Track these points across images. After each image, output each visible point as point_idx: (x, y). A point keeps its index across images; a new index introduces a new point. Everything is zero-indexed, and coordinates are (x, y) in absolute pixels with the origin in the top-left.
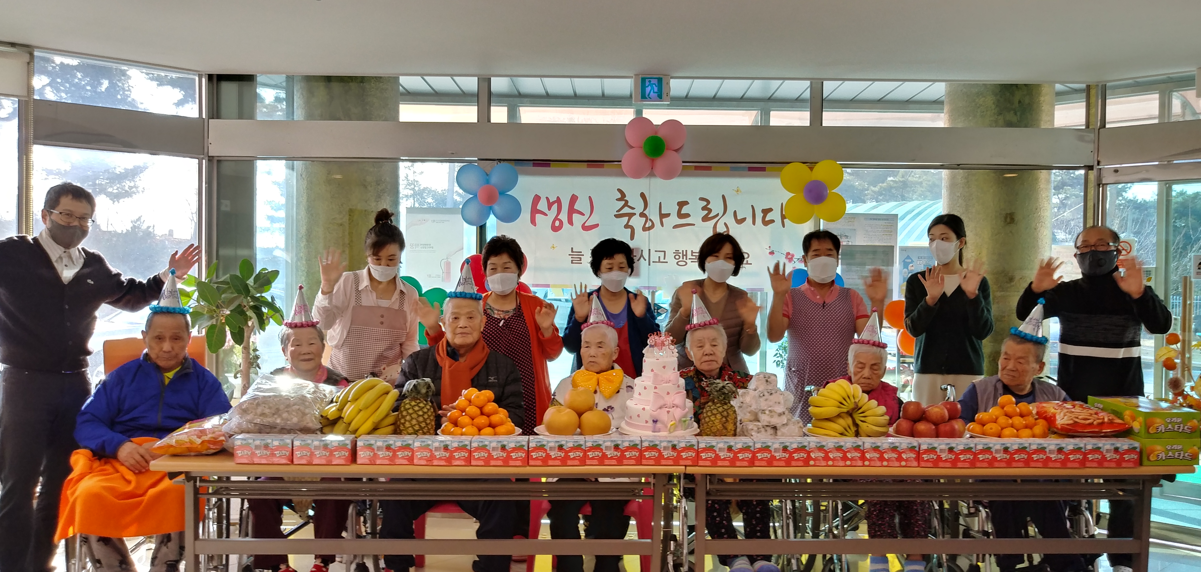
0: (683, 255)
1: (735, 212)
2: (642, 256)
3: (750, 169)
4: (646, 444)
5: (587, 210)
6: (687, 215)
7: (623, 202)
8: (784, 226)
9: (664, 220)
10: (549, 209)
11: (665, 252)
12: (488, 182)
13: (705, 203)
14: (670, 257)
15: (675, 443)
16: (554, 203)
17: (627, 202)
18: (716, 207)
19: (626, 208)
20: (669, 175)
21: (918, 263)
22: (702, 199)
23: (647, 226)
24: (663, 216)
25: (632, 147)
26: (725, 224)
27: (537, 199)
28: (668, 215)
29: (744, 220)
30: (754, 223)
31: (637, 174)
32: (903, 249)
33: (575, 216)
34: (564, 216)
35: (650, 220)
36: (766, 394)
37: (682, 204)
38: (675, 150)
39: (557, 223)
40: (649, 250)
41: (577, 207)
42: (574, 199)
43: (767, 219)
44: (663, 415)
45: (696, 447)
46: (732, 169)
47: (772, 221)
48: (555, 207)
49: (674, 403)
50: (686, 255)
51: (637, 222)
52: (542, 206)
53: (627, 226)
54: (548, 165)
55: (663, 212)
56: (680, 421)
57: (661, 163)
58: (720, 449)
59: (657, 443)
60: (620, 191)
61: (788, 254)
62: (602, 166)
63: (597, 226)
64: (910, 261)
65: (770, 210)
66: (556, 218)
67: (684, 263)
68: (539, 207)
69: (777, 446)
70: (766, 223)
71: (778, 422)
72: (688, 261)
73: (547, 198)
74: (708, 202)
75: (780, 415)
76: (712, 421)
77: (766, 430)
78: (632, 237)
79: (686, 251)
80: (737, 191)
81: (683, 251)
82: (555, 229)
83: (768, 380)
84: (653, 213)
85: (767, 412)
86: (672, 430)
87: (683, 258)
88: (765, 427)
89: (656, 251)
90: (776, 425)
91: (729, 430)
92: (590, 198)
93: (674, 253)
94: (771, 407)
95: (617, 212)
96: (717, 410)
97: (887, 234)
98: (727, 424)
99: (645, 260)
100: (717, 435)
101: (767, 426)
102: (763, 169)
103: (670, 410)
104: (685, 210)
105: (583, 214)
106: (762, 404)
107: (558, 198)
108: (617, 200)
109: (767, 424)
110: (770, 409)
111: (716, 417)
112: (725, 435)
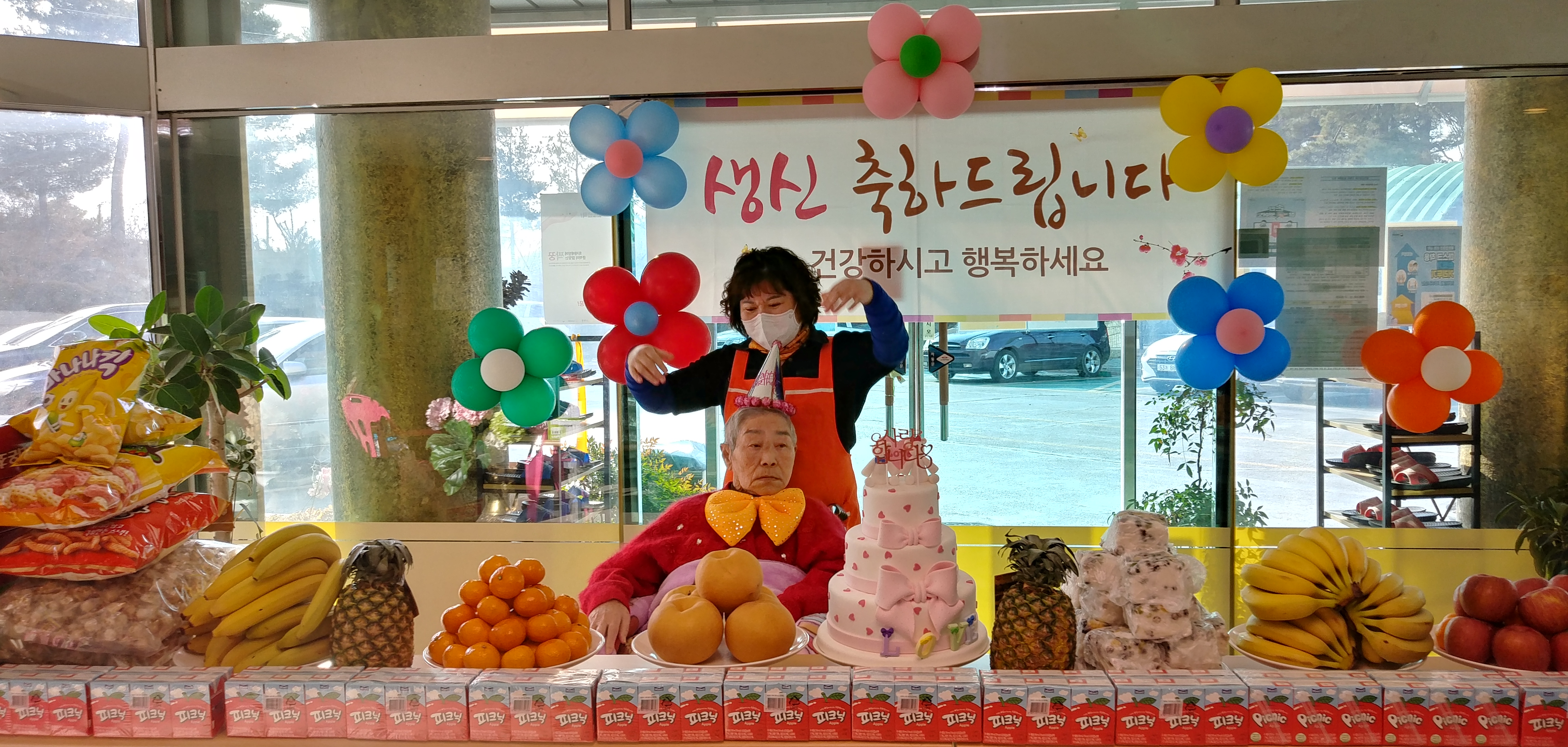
0: (981, 257)
1: (1075, 176)
2: (905, 260)
3: (1103, 94)
4: (860, 694)
5: (804, 182)
6: (987, 184)
7: (869, 165)
8: (1167, 196)
9: (944, 193)
10: (738, 181)
11: (946, 252)
12: (625, 135)
13: (1019, 160)
14: (957, 260)
15: (930, 691)
16: (745, 169)
17: (876, 163)
18: (1041, 168)
19: (875, 174)
20: (950, 110)
21: (1427, 257)
22: (1013, 153)
23: (914, 205)
24: (942, 187)
25: (879, 60)
26: (1058, 198)
27: (715, 165)
28: (951, 185)
29: (1092, 188)
30: (1111, 193)
31: (891, 111)
32: (1397, 233)
33: (784, 192)
34: (763, 193)
35: (920, 195)
36: (1143, 567)
37: (976, 164)
38: (960, 63)
39: (752, 207)
40: (919, 249)
41: (785, 176)
42: (780, 162)
43: (1136, 184)
44: (905, 619)
45: (977, 702)
46: (1068, 95)
47: (1145, 189)
48: (748, 177)
49: (929, 589)
50: (986, 257)
51: (895, 199)
52: (725, 176)
53: (877, 208)
54: (734, 103)
55: (941, 180)
56: (944, 629)
57: (933, 89)
58: (1035, 707)
59: (887, 691)
60: (862, 143)
61: (1176, 248)
62: (831, 101)
63: (823, 208)
64: (1411, 254)
65: (1142, 168)
66: (750, 198)
67: (983, 272)
68: (719, 179)
69: (1170, 698)
70: (1133, 192)
71: (1172, 632)
72: (991, 268)
73: (734, 162)
74: (1025, 158)
75: (1176, 617)
76: (1018, 633)
77: (1144, 652)
78: (887, 227)
79: (986, 249)
80: (1080, 135)
81: (980, 249)
82: (750, 217)
83: (1147, 531)
84: (924, 183)
85: (1146, 610)
86: (925, 653)
87: (980, 263)
88: (1142, 644)
89: (930, 251)
90: (1166, 640)
91: (1057, 655)
92: (809, 159)
93: (964, 253)
94: (1154, 597)
95: (858, 182)
96: (1030, 609)
97: (1366, 205)
98: (1052, 640)
99: (912, 268)
100: (1028, 664)
101: (1146, 641)
102: (1128, 93)
103: (920, 605)
104: (982, 174)
105: (798, 189)
106: (1133, 590)
107: (753, 161)
108: (857, 160)
109: (1146, 637)
110: (1152, 601)
111: (1026, 625)
112: (1049, 667)
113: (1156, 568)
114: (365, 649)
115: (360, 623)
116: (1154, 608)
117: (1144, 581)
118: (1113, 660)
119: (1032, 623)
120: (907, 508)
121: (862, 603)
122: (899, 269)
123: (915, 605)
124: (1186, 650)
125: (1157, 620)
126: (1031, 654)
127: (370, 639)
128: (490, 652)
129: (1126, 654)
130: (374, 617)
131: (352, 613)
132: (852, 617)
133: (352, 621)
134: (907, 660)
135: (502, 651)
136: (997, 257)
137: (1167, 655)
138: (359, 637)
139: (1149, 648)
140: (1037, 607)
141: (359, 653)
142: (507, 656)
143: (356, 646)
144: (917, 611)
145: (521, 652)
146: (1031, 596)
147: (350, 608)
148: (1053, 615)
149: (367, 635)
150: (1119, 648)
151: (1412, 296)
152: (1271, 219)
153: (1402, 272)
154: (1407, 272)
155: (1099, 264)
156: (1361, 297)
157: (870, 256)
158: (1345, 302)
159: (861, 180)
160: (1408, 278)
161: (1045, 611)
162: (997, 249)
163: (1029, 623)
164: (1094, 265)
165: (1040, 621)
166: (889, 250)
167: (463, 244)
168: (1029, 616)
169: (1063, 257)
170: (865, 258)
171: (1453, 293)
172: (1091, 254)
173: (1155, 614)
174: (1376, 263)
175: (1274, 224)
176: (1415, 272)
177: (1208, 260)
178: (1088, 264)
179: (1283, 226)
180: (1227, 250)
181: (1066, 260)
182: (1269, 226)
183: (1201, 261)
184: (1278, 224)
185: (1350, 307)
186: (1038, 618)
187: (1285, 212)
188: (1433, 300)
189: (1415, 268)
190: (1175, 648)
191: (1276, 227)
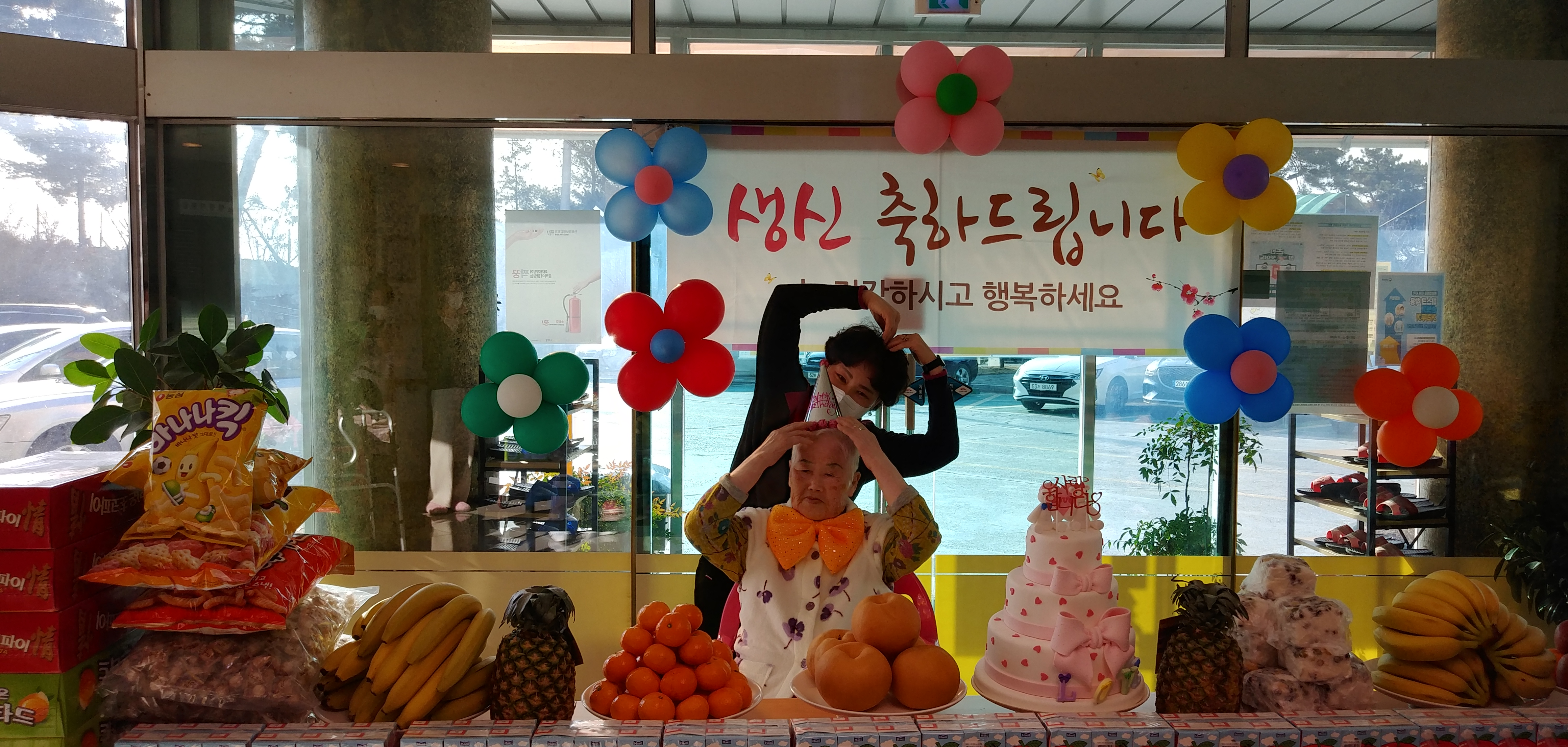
0: (1000, 292)
1: (1093, 215)
2: (927, 292)
3: (1121, 137)
4: (1059, 741)
5: (829, 212)
6: (1008, 220)
7: (894, 197)
8: (1179, 237)
9: (967, 229)
10: (762, 210)
11: (967, 286)
12: (652, 162)
13: (1039, 198)
14: (977, 294)
16: (770, 199)
17: (900, 196)
18: (1060, 206)
19: (899, 207)
20: (979, 147)
21: (1413, 302)
22: (1033, 191)
23: (936, 239)
24: (965, 222)
26: (1076, 236)
28: (973, 220)
29: (1109, 227)
30: (1126, 233)
31: (922, 147)
32: (1386, 278)
33: (809, 223)
34: (788, 223)
35: (942, 229)
37: (998, 200)
38: (991, 103)
39: (776, 236)
40: (941, 283)
41: (810, 206)
42: (805, 192)
43: (1150, 225)
44: (1082, 665)
46: (1088, 137)
47: (1159, 230)
48: (772, 206)
49: (1104, 635)
50: (1006, 291)
51: (919, 233)
52: (749, 204)
53: (900, 240)
54: (760, 132)
55: (965, 215)
56: (1118, 674)
57: (966, 127)
60: (887, 176)
61: (1186, 287)
62: (857, 133)
63: (846, 240)
64: (1398, 298)
65: (1156, 210)
66: (774, 227)
67: (1003, 306)
68: (744, 207)
70: (1148, 233)
71: (1333, 674)
72: (1010, 302)
73: (758, 191)
74: (1045, 196)
75: (1338, 659)
76: (1193, 677)
77: (1306, 693)
78: (910, 260)
79: (1006, 283)
80: (1098, 176)
81: (1000, 284)
82: (773, 246)
83: (1298, 575)
84: (947, 217)
85: (1310, 653)
86: (1102, 698)
87: (1000, 297)
88: (1305, 686)
89: (952, 285)
90: (1329, 682)
91: (1230, 697)
92: (834, 190)
93: (984, 287)
94: (1316, 641)
95: (883, 214)
96: (1204, 653)
97: (1360, 251)
98: (1227, 684)
99: (933, 300)
100: (1203, 707)
101: (1308, 683)
102: (1144, 137)
103: (1096, 651)
104: (1003, 211)
105: (822, 220)
106: (1297, 634)
107: (777, 190)
108: (882, 193)
109: (1310, 680)
110: (1315, 645)
111: (1201, 668)
112: (1224, 710)
113: (1318, 613)
114: (536, 701)
115: (530, 675)
116: (1316, 651)
117: (1307, 626)
118: (1281, 702)
119: (1207, 667)
120: (1079, 555)
121: (1038, 649)
122: (921, 301)
123: (1091, 651)
124: (1345, 691)
125: (1321, 663)
126: (1207, 697)
127: (540, 690)
128: (667, 703)
129: (1291, 698)
130: (544, 667)
131: (522, 664)
132: (1025, 663)
133: (522, 672)
134: (1083, 705)
135: (677, 701)
136: (1016, 291)
137: (1327, 697)
138: (530, 689)
139: (1311, 690)
140: (1211, 651)
141: (530, 705)
142: (683, 706)
143: (526, 699)
144: (1093, 656)
145: (696, 702)
146: (1204, 640)
147: (518, 658)
148: (1227, 659)
149: (537, 686)
150: (1285, 691)
151: (1399, 338)
152: (1271, 261)
153: (1390, 315)
154: (1394, 315)
155: (1114, 301)
156: (1352, 338)
157: (892, 288)
158: (1337, 342)
159: (885, 213)
160: (1396, 320)
161: (1219, 655)
162: (1016, 284)
163: (1204, 667)
164: (1109, 302)
165: (1215, 665)
166: (911, 282)
167: (466, 264)
168: (1204, 660)
169: (1080, 294)
170: (887, 289)
171: (1434, 335)
172: (1107, 291)
173: (1319, 658)
174: (1367, 306)
175: (1274, 266)
176: (1402, 315)
177: (1216, 299)
178: (1103, 301)
179: (1282, 269)
180: (1233, 291)
181: (1082, 296)
182: (1270, 268)
183: (1209, 300)
184: (1277, 266)
185: (1342, 347)
186: (1213, 662)
187: (1285, 255)
188: (1417, 342)
189: (1402, 312)
190: (1335, 689)
191: (1276, 269)
